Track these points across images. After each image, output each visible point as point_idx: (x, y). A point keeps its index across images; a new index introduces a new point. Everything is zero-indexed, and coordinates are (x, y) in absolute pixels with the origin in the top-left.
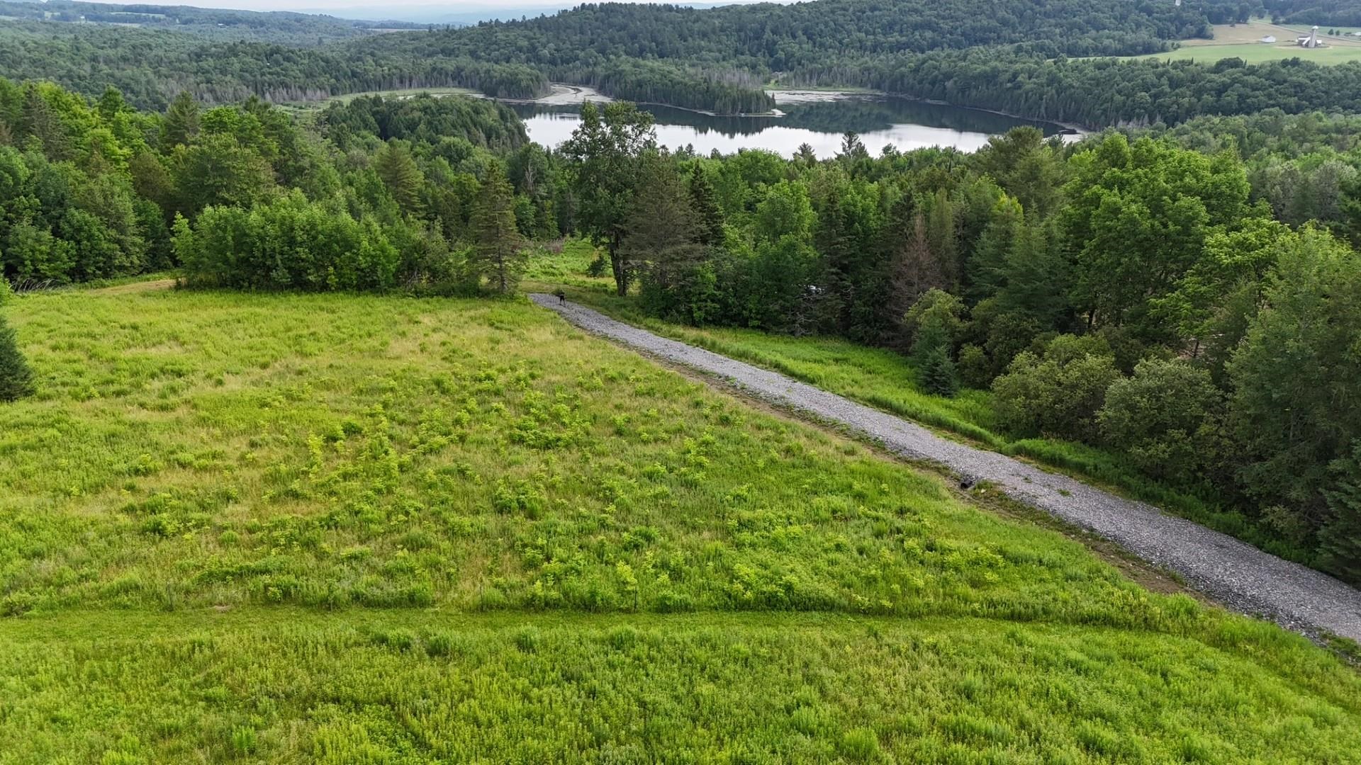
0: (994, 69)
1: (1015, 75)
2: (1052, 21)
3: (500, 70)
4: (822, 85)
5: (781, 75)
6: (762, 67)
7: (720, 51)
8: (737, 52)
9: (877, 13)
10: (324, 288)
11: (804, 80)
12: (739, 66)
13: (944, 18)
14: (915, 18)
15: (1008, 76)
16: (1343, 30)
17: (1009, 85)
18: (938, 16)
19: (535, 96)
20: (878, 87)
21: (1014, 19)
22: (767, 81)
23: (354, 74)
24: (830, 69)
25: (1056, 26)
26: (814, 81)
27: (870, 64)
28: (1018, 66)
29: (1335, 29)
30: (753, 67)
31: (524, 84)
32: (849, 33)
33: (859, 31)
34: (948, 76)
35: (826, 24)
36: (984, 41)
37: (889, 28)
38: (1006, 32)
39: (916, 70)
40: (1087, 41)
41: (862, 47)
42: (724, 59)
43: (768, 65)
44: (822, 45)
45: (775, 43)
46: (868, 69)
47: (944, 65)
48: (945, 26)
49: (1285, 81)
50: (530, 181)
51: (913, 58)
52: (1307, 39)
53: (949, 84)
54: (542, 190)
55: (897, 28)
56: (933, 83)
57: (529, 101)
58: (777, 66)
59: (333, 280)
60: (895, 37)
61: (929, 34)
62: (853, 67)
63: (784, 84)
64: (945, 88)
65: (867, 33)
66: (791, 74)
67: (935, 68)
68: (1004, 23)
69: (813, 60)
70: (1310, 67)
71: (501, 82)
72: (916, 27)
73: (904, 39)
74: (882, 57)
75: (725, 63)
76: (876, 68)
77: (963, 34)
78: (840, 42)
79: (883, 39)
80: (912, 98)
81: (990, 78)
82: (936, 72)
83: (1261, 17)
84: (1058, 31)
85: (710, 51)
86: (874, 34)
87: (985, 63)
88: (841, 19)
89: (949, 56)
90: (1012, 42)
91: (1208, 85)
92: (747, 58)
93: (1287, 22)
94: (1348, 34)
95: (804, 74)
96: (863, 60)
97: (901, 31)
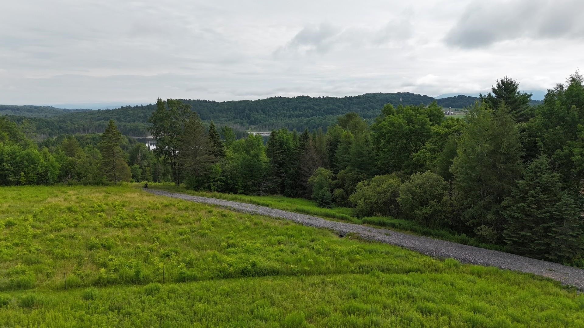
2: (356, 106)
3: (129, 125)
5: (253, 127)
6: (245, 124)
7: (227, 118)
8: (234, 118)
9: (290, 103)
10: (18, 183)
11: (263, 129)
12: (236, 123)
13: (316, 105)
14: (305, 105)
16: (460, 109)
19: (146, 135)
21: (342, 105)
22: (248, 129)
23: (61, 128)
24: (273, 124)
25: (358, 108)
26: (267, 129)
27: (289, 122)
29: (457, 109)
30: (242, 124)
31: (141, 130)
32: (280, 111)
33: (284, 110)
34: (319, 126)
35: (270, 107)
36: (332, 113)
37: (295, 108)
38: (340, 110)
39: (307, 124)
40: (370, 113)
41: (285, 116)
42: (229, 120)
43: (248, 123)
44: (269, 115)
45: (250, 114)
46: (288, 124)
47: (317, 121)
48: (317, 108)
50: (140, 159)
51: (305, 120)
52: (448, 112)
54: (145, 163)
55: (298, 109)
57: (143, 137)
58: (251, 123)
59: (23, 179)
60: (297, 112)
61: (311, 111)
62: (281, 123)
63: (255, 130)
65: (287, 111)
66: (257, 126)
67: (314, 123)
68: (339, 107)
69: (266, 121)
71: (131, 130)
72: (306, 108)
73: (301, 113)
74: (293, 119)
75: (230, 122)
76: (291, 123)
77: (324, 111)
78: (276, 114)
79: (293, 113)
84: (359, 110)
85: (223, 117)
86: (289, 111)
87: (333, 120)
88: (276, 106)
89: (319, 118)
90: (342, 114)
92: (238, 120)
94: (461, 111)
95: (262, 126)
96: (286, 120)
97: (300, 110)
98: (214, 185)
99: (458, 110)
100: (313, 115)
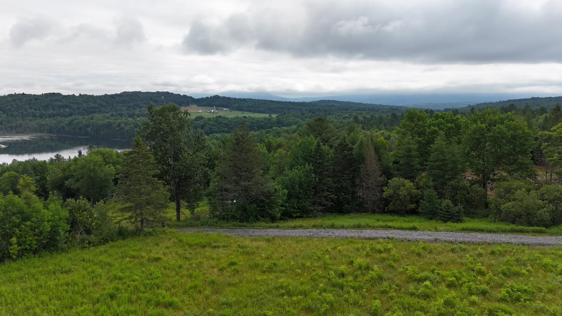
0: (109, 122)
1: (119, 125)
2: (120, 105)
4: (18, 133)
9: (38, 101)
13: (72, 103)
14: (59, 103)
15: (116, 125)
16: (220, 108)
17: (118, 128)
18: (70, 102)
20: (50, 132)
21: (104, 104)
24: (21, 126)
25: (123, 106)
27: (42, 123)
28: (119, 121)
32: (26, 110)
33: (31, 108)
34: (88, 126)
35: (12, 106)
36: (95, 112)
37: (47, 107)
38: (103, 109)
39: (69, 124)
40: (137, 112)
41: (34, 116)
46: (41, 125)
47: (84, 122)
48: (75, 106)
51: (67, 120)
52: (213, 111)
53: (89, 129)
55: (51, 107)
56: (80, 129)
60: (50, 111)
61: (67, 110)
62: (34, 124)
64: (87, 131)
65: (36, 110)
67: (79, 123)
68: (101, 105)
69: (9, 122)
72: (60, 107)
73: (55, 112)
74: (47, 119)
76: (46, 125)
77: (83, 110)
78: (22, 114)
79: (44, 112)
80: (71, 136)
81: (109, 126)
82: (81, 125)
83: (192, 104)
84: (124, 108)
86: (39, 110)
87: (103, 120)
88: (20, 104)
89: (84, 118)
90: (107, 113)
93: (202, 106)
94: (221, 109)
95: (6, 128)
96: (37, 121)
97: (53, 109)
99: (219, 109)
100: (71, 115)
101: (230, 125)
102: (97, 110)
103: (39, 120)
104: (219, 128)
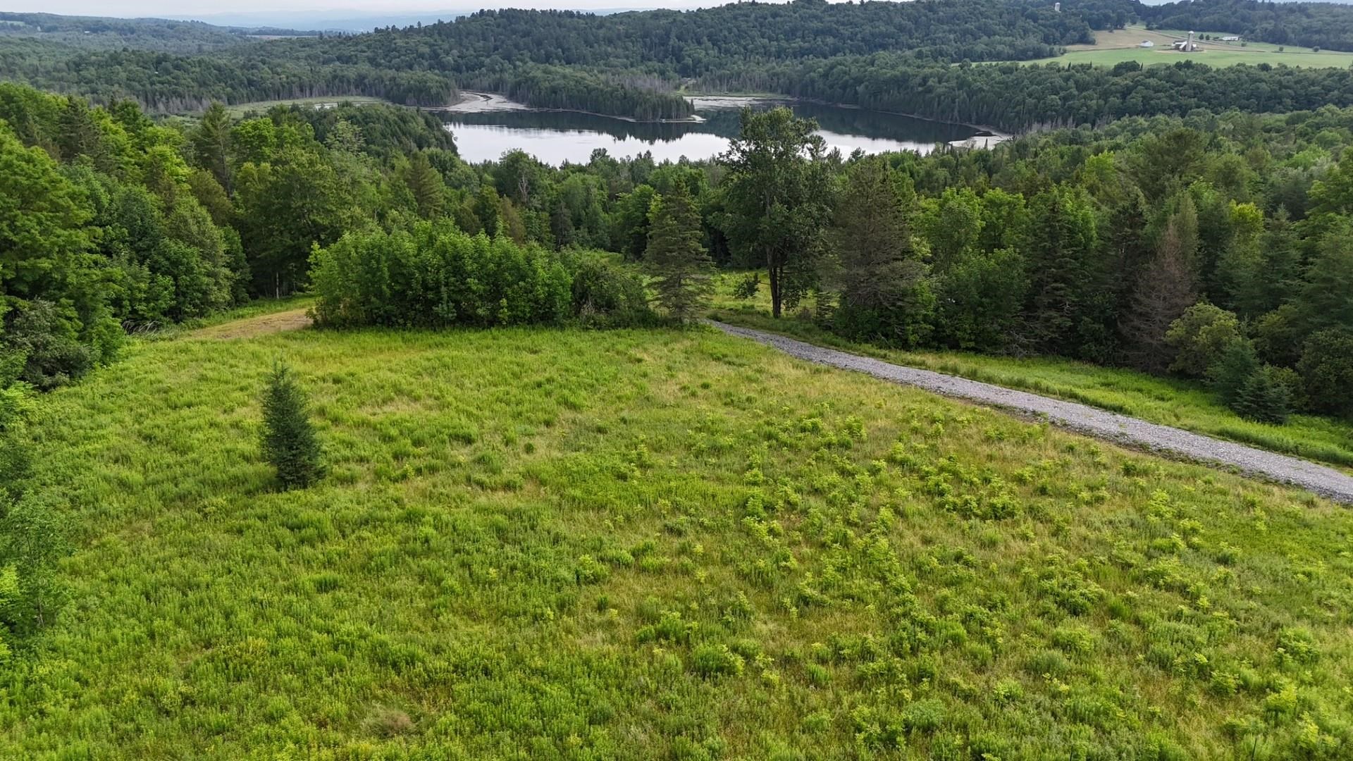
0: (904, 74)
1: (925, 80)
2: (946, 27)
3: (405, 77)
4: (732, 90)
5: (691, 81)
6: (671, 73)
7: (627, 57)
8: (644, 58)
9: (778, 19)
11: (714, 87)
12: (649, 72)
13: (843, 24)
14: (815, 24)
15: (918, 80)
16: (1212, 35)
17: (920, 89)
18: (837, 22)
19: (446, 104)
20: (788, 92)
21: (910, 25)
22: (677, 88)
23: (251, 83)
24: (739, 75)
25: (950, 31)
26: (725, 87)
27: (778, 69)
28: (927, 71)
29: (1205, 34)
30: (662, 73)
31: (434, 91)
32: (753, 39)
33: (763, 37)
34: (859, 81)
35: (730, 31)
36: (884, 47)
37: (791, 34)
38: (904, 38)
39: (825, 75)
40: (980, 47)
41: (767, 54)
42: (632, 66)
43: (676, 71)
44: (727, 51)
45: (681, 49)
46: (775, 74)
47: (854, 70)
48: (846, 31)
49: (1184, 83)
50: (524, 192)
51: (820, 64)
52: (1184, 44)
53: (860, 89)
54: (536, 202)
55: (799, 33)
56: (844, 87)
57: (440, 109)
58: (685, 72)
59: (505, 313)
60: (797, 43)
61: (830, 40)
62: (760, 72)
63: (696, 89)
64: (856, 93)
65: (770, 39)
66: (700, 80)
67: (845, 73)
68: (901, 29)
69: (720, 66)
70: (1204, 69)
71: (410, 90)
72: (817, 33)
73: (807, 45)
74: (788, 62)
75: (634, 69)
76: (784, 74)
77: (863, 40)
78: (745, 48)
79: (786, 45)
80: (823, 103)
81: (901, 82)
82: (847, 77)
83: (1134, 23)
84: (952, 36)
85: (617, 57)
86: (777, 40)
87: (893, 67)
88: (744, 26)
89: (856, 61)
90: (910, 48)
91: (1113, 88)
92: (655, 64)
93: (1160, 28)
94: (1216, 39)
95: (713, 80)
96: (769, 65)
97: (803, 37)
98: (914, 332)
99: (1208, 38)
100: (834, 52)
101: (1209, 92)
102: (891, 41)
103: (773, 64)
104: (1171, 98)
